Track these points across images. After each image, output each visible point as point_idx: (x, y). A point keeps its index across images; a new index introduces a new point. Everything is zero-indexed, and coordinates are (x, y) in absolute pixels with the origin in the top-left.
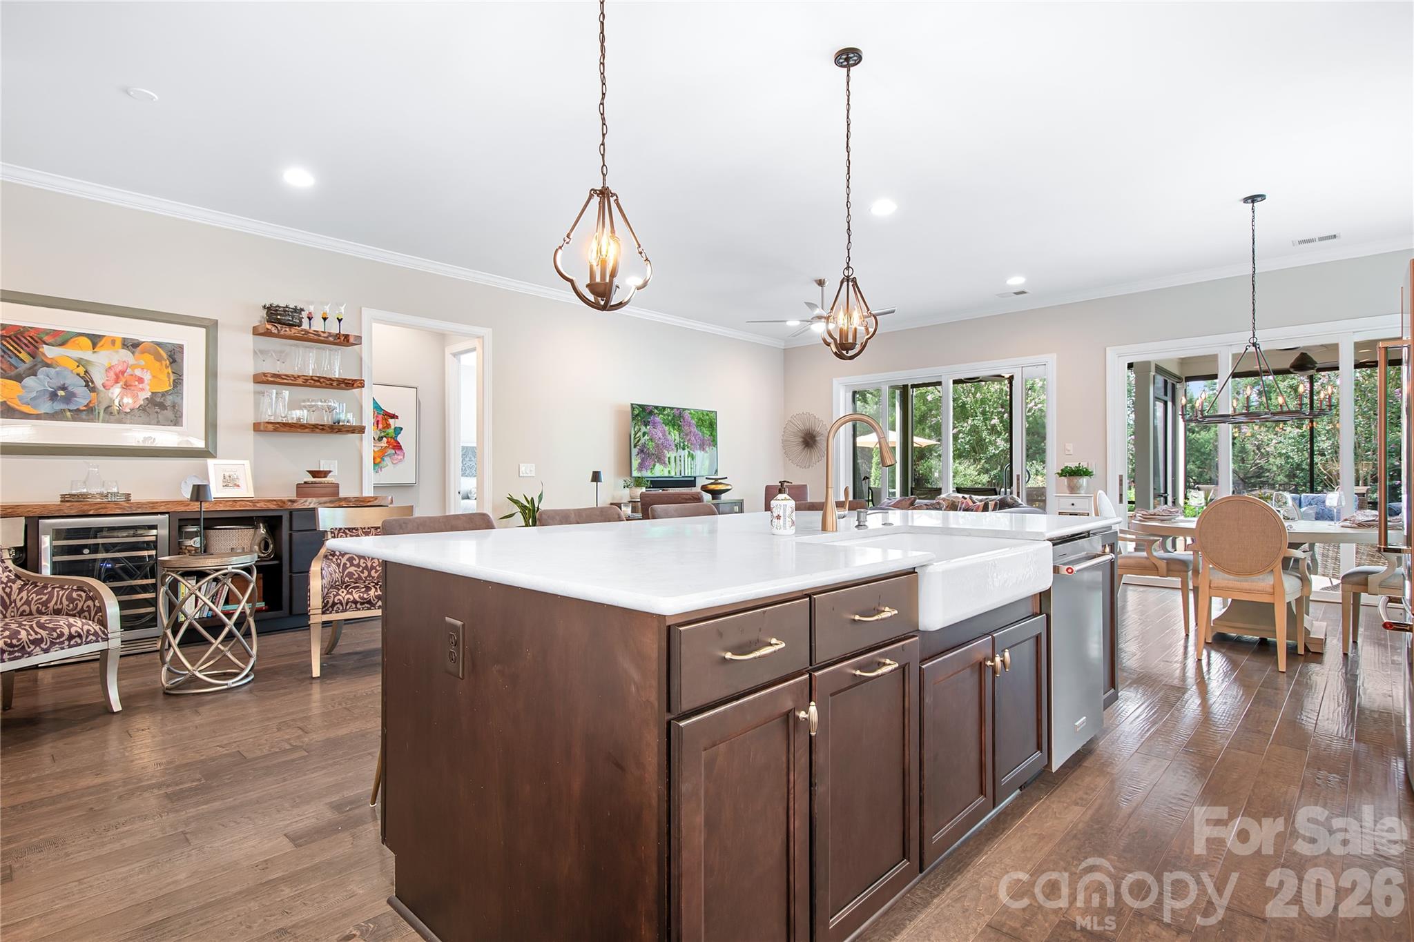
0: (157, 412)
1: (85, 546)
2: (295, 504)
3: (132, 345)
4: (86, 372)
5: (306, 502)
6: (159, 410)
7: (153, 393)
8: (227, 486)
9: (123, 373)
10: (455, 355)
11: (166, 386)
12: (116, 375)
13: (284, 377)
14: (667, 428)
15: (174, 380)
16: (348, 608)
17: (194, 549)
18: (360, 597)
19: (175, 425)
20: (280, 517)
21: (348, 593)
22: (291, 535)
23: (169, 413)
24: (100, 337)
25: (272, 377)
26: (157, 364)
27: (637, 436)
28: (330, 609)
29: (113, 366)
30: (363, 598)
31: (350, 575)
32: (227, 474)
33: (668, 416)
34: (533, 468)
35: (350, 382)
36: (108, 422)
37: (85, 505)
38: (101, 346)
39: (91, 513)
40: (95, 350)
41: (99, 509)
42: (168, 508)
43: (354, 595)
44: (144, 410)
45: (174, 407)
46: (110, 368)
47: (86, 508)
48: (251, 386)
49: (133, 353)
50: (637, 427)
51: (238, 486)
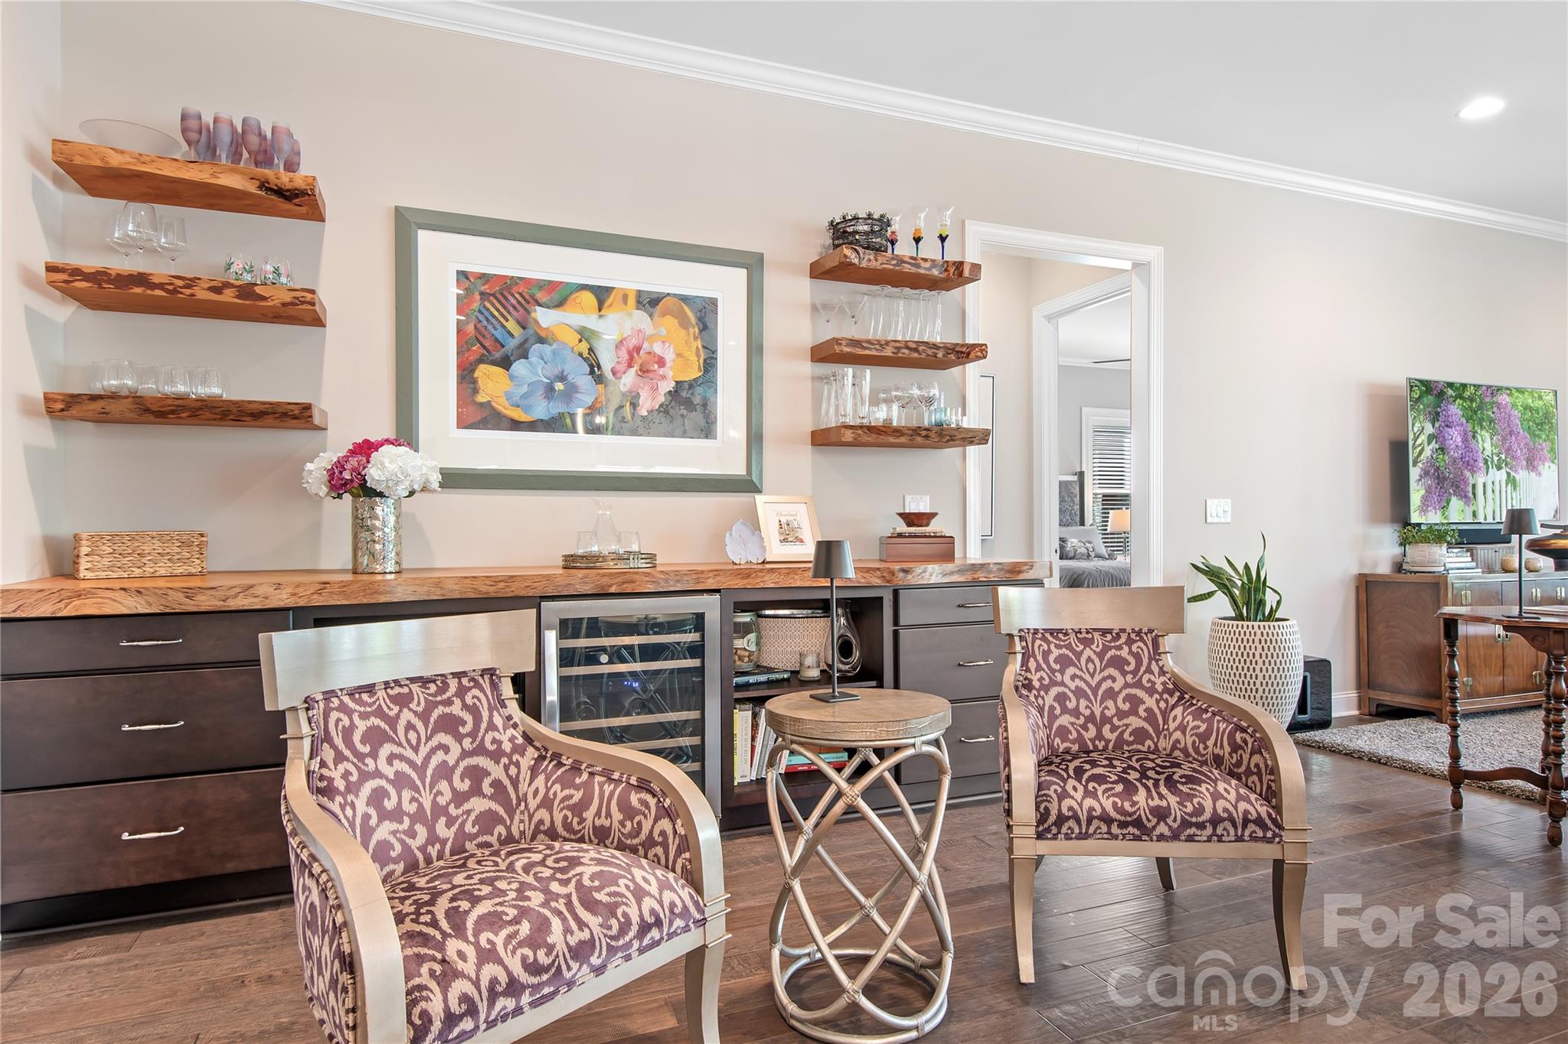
0: (682, 416)
1: (603, 649)
2: (910, 577)
3: (650, 302)
4: (591, 350)
5: (925, 572)
6: (685, 412)
7: (677, 382)
8: (785, 540)
9: (638, 349)
10: (1049, 318)
11: (694, 373)
12: (630, 353)
13: (865, 345)
14: (1470, 427)
15: (705, 360)
16: (1091, 831)
17: (747, 654)
18: (1115, 804)
19: (707, 437)
20: (879, 600)
21: (1088, 794)
22: (896, 634)
23: (697, 416)
24: (608, 290)
25: (847, 345)
26: (683, 332)
27: (1419, 441)
28: (1054, 830)
29: (624, 339)
30: (1121, 811)
31: (1063, 732)
32: (784, 520)
33: (1472, 400)
34: (1228, 508)
35: (964, 350)
36: (619, 433)
37: (604, 575)
38: (610, 305)
39: (613, 590)
40: (601, 313)
41: (623, 583)
42: (719, 582)
43: (1103, 801)
44: (666, 412)
45: (705, 405)
46: (621, 342)
47: (605, 580)
48: (807, 368)
49: (651, 316)
50: (1417, 425)
51: (802, 541)
